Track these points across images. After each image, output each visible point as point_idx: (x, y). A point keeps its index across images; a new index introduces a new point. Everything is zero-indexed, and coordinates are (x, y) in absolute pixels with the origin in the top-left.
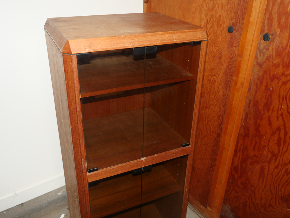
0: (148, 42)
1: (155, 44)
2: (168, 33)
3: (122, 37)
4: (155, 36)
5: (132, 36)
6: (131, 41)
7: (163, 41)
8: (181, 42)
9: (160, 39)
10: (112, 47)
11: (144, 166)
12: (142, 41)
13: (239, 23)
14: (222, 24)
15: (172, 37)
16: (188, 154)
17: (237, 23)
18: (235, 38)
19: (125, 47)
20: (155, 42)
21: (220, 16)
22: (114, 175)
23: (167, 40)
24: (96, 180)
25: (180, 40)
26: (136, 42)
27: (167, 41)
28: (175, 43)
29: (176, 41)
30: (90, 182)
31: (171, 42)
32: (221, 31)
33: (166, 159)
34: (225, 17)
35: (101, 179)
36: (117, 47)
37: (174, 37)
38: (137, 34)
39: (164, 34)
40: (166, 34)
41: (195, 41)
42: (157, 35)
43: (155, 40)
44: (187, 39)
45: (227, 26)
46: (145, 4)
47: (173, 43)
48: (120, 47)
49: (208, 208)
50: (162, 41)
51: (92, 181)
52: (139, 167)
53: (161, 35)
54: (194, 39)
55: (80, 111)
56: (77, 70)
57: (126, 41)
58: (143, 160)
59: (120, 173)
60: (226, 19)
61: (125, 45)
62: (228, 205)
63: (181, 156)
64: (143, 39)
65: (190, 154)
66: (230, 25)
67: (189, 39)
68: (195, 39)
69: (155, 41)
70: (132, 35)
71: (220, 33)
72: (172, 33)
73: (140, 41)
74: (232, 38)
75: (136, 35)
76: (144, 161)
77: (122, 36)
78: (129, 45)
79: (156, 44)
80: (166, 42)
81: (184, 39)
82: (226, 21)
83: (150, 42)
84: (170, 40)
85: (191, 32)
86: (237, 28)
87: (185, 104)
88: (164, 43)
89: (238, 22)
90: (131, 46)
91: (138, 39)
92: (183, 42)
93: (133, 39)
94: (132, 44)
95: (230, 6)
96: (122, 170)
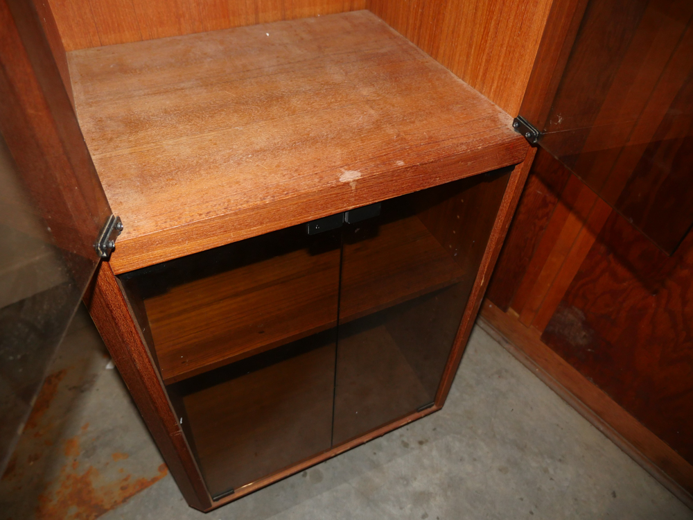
11: (351, 208)
16: (516, 161)
30: (121, 271)
49: (511, 310)
51: (131, 269)
58: (347, 184)
62: (576, 310)
65: (523, 160)
76: (353, 186)
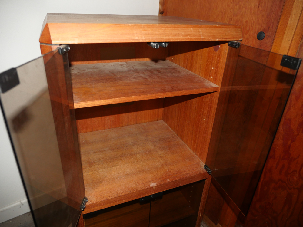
0: (166, 36)
1: (176, 39)
2: (193, 27)
4: (176, 28)
5: (144, 25)
6: (143, 32)
7: (187, 36)
8: (210, 40)
9: (183, 34)
11: (153, 194)
12: (157, 34)
13: (272, 28)
14: (249, 31)
15: (199, 32)
16: (206, 178)
17: (269, 28)
18: (265, 45)
19: (133, 40)
20: (176, 38)
21: (247, 22)
22: (117, 204)
23: (193, 35)
24: (93, 211)
25: (208, 37)
26: (149, 34)
27: (192, 37)
28: (202, 40)
29: (203, 38)
30: (85, 213)
31: (197, 39)
32: (248, 39)
33: (181, 185)
34: (254, 22)
35: (100, 209)
37: (201, 33)
39: (188, 27)
40: (190, 28)
42: (179, 27)
43: (176, 34)
44: (218, 37)
45: (256, 32)
48: (126, 40)
49: (218, 224)
50: (185, 36)
51: (88, 213)
52: (148, 195)
53: (184, 28)
54: (226, 37)
57: (135, 32)
58: (152, 187)
59: (124, 202)
60: (255, 25)
61: (133, 38)
63: (198, 180)
64: (160, 31)
65: (208, 178)
66: (260, 31)
67: (220, 37)
68: (228, 37)
69: (176, 35)
71: (245, 41)
72: (199, 28)
73: (156, 34)
74: (261, 46)
75: (149, 26)
76: (154, 188)
77: (130, 25)
78: (140, 38)
79: (178, 40)
80: (191, 39)
81: (214, 36)
82: (254, 27)
83: (169, 36)
84: (195, 36)
85: (223, 28)
86: (269, 34)
87: (204, 120)
88: (188, 39)
89: (271, 26)
90: (142, 39)
91: (152, 30)
92: (213, 40)
93: (145, 30)
94: (143, 37)
95: (261, 8)
96: (126, 199)
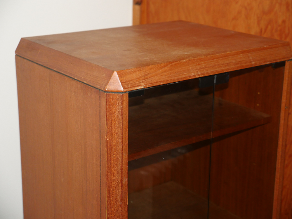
0: (219, 67)
1: (228, 69)
2: (242, 53)
3: (184, 62)
6: (198, 67)
7: (238, 64)
9: (234, 62)
10: (174, 78)
12: (211, 67)
15: (249, 57)
20: (229, 67)
23: (243, 62)
25: (259, 62)
26: (203, 68)
27: (243, 65)
28: (253, 66)
29: (254, 64)
31: (248, 65)
36: (180, 77)
37: (251, 58)
38: (203, 57)
39: (237, 54)
40: (240, 54)
41: (279, 61)
42: (229, 56)
43: (228, 63)
44: (268, 60)
46: (138, 7)
47: (251, 67)
48: (184, 77)
50: (236, 64)
53: (234, 55)
54: (276, 58)
55: (127, 183)
56: (128, 117)
57: (190, 68)
61: (190, 75)
64: (212, 63)
67: (270, 60)
68: (278, 58)
69: (227, 65)
70: (198, 58)
72: (247, 52)
73: (209, 67)
75: (201, 59)
78: (196, 74)
79: (230, 69)
81: (264, 59)
83: (221, 67)
84: (246, 62)
85: (271, 48)
88: (240, 67)
90: (198, 75)
91: (205, 63)
92: (264, 64)
93: (199, 65)
94: (199, 72)
